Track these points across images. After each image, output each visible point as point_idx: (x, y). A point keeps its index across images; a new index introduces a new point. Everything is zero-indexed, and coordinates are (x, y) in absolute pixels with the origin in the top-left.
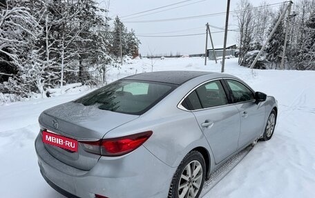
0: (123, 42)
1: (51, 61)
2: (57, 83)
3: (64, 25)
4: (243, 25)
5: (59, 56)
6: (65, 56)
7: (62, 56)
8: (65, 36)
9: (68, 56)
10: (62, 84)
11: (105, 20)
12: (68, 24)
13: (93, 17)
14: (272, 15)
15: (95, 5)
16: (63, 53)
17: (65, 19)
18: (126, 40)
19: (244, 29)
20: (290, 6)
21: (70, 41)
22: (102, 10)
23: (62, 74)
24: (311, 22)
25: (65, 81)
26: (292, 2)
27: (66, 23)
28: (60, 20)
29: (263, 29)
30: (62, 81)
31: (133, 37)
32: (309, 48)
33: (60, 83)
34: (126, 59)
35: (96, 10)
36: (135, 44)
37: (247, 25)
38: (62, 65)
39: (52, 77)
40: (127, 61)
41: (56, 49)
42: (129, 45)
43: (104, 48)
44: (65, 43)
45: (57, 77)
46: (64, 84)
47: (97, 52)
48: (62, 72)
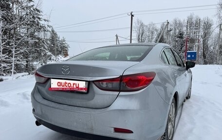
0: (57, 46)
1: (4, 55)
2: (8, 72)
3: (15, 29)
4: (139, 36)
5: (10, 52)
6: (15, 52)
7: (14, 52)
8: (16, 37)
9: (18, 52)
10: (13, 73)
11: (47, 27)
12: (18, 28)
13: (38, 25)
14: (156, 30)
15: (40, 17)
16: (14, 49)
17: (16, 25)
18: (59, 45)
19: (140, 39)
20: (167, 25)
21: (20, 41)
22: (45, 20)
23: (13, 65)
24: (179, 36)
25: (15, 71)
26: (168, 23)
27: (17, 28)
28: (12, 25)
29: (152, 38)
30: (13, 70)
31: (64, 42)
32: (180, 51)
33: (11, 72)
34: (59, 58)
35: (40, 20)
36: (66, 47)
37: (142, 36)
38: (13, 59)
39: (4, 67)
40: (60, 59)
41: (8, 47)
42: (61, 48)
43: (46, 47)
44: (15, 42)
45: (9, 68)
46: (14, 73)
47: (41, 50)
48: (13, 64)
